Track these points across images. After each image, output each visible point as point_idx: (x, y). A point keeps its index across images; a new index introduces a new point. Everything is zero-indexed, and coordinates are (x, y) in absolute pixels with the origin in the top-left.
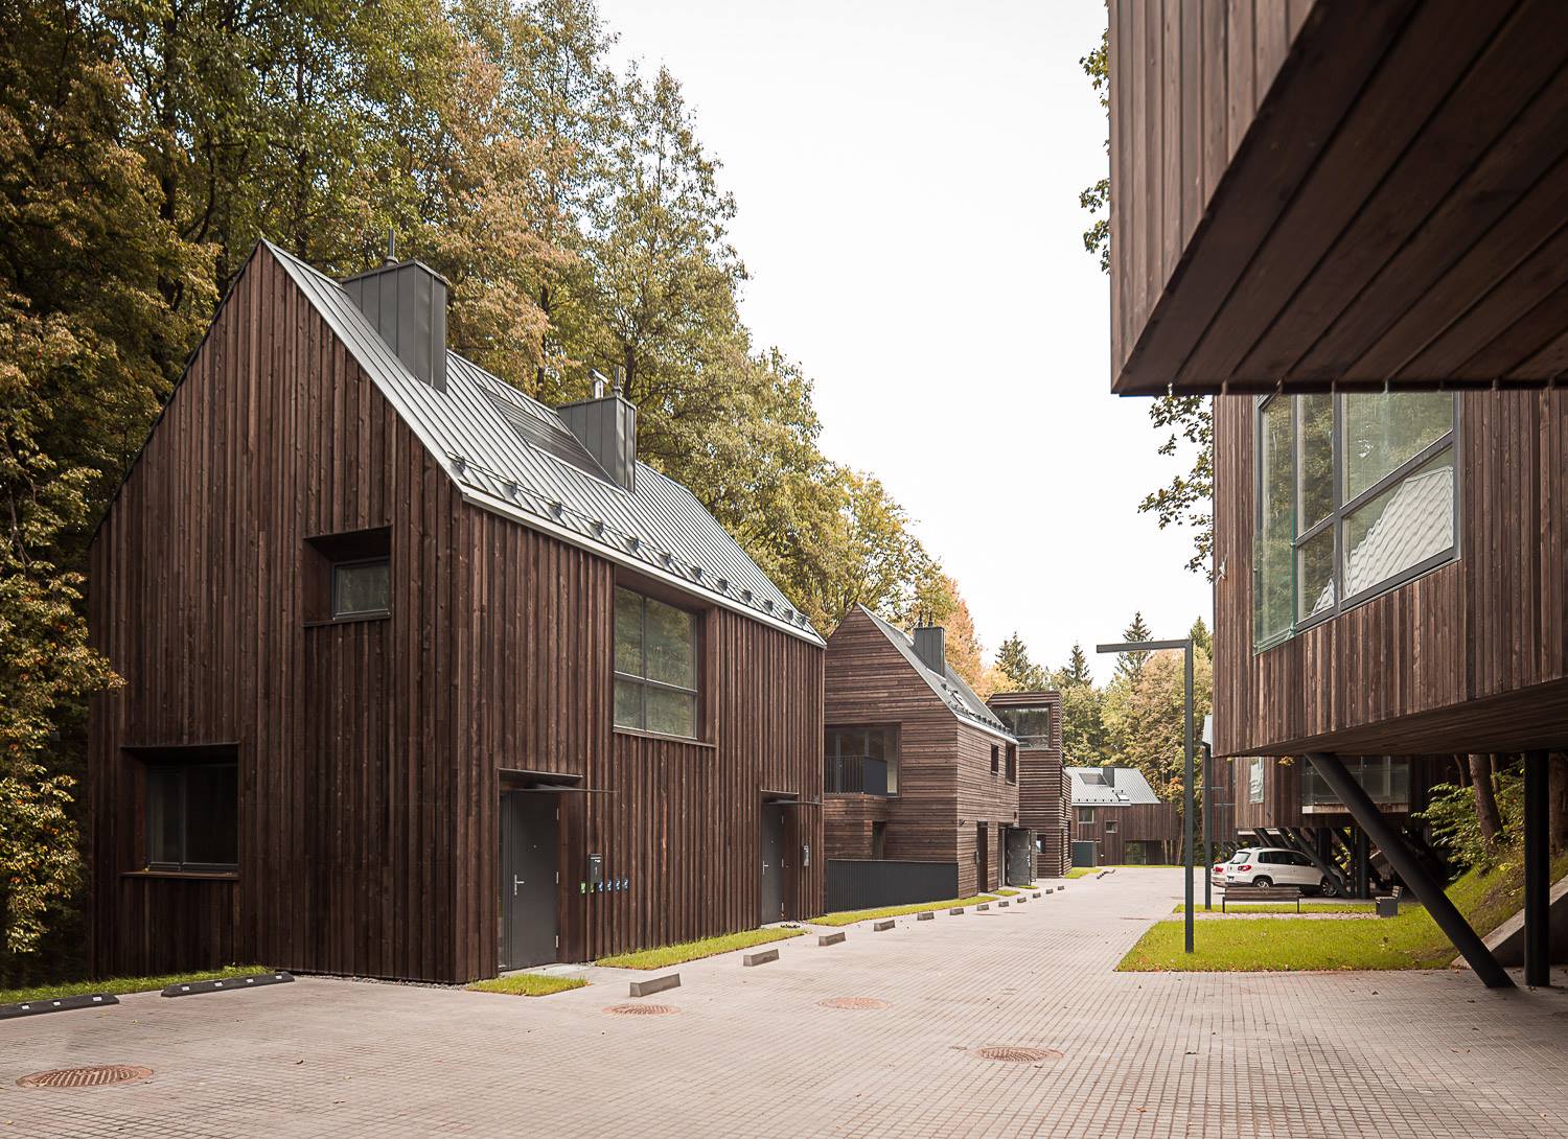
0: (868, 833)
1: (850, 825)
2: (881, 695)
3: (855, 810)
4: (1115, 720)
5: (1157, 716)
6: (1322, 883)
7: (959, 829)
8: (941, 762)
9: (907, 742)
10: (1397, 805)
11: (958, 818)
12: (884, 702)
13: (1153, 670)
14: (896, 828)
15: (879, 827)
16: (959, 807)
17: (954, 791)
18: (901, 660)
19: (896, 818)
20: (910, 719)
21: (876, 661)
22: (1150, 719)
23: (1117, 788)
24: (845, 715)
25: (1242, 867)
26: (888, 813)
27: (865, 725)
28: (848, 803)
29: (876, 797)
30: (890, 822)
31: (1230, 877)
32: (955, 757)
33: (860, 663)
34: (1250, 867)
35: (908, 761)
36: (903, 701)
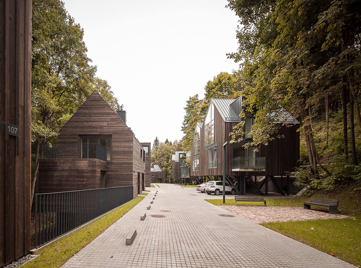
0: (98, 174)
1: (91, 171)
2: (105, 124)
3: (92, 165)
4: (153, 156)
5: (161, 155)
6: (232, 191)
7: (133, 174)
8: (127, 149)
9: (114, 142)
10: (262, 169)
11: (133, 170)
12: (105, 127)
13: (160, 147)
14: (110, 173)
15: (103, 173)
16: (133, 166)
17: (132, 160)
18: (112, 112)
19: (111, 170)
20: (115, 133)
21: (103, 112)
22: (160, 156)
23: (154, 168)
24: (91, 131)
25: (212, 186)
26: (107, 168)
27: (99, 135)
28: (90, 162)
29: (102, 161)
30: (108, 171)
31: (207, 189)
32: (132, 147)
33: (96, 112)
34: (214, 186)
35: (115, 148)
36: (113, 127)
